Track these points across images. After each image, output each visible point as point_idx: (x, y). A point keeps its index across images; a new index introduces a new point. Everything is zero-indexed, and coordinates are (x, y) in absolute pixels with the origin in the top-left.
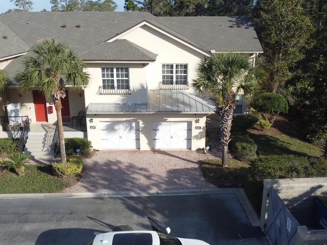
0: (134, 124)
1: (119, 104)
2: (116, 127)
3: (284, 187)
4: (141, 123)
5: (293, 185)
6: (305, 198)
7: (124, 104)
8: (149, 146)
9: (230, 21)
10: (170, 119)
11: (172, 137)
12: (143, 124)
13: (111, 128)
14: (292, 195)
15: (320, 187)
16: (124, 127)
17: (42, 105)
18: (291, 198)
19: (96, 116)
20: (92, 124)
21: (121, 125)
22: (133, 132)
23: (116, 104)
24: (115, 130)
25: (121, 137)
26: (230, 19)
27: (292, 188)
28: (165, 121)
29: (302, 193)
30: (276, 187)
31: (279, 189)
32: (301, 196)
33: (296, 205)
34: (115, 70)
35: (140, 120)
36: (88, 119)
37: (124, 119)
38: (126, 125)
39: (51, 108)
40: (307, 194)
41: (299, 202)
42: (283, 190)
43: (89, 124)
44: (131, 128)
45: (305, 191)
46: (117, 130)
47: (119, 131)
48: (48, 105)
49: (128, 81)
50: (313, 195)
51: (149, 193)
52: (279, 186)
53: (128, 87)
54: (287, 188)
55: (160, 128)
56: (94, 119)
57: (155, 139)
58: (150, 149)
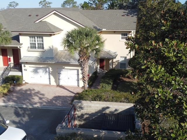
0: (48, 70)
1: (38, 57)
2: (38, 71)
3: (85, 106)
4: (50, 69)
5: (90, 105)
6: (99, 114)
7: (41, 57)
8: (56, 83)
9: (124, 12)
10: (66, 67)
11: (69, 78)
12: (52, 69)
13: (36, 71)
14: (91, 111)
15: (108, 108)
16: (42, 71)
17: (6, 57)
18: (90, 113)
19: (27, 63)
20: (25, 68)
21: (41, 70)
22: (48, 74)
23: (37, 57)
24: (38, 72)
25: (41, 77)
26: (125, 11)
27: (90, 107)
28: (64, 68)
29: (97, 111)
30: (80, 105)
31: (82, 106)
32: (97, 113)
33: (94, 118)
34: (36, 38)
35: (50, 67)
36: (23, 65)
37: (41, 66)
38: (43, 70)
39: (10, 59)
40: (100, 111)
41: (96, 116)
42: (85, 108)
43: (23, 68)
44: (46, 72)
45: (99, 110)
46: (39, 73)
47: (40, 73)
48: (8, 57)
49: (43, 44)
50: (104, 112)
51: (33, 106)
52: (82, 105)
53: (43, 48)
54: (87, 107)
55: (62, 72)
56: (26, 65)
57: (59, 79)
58: (56, 85)
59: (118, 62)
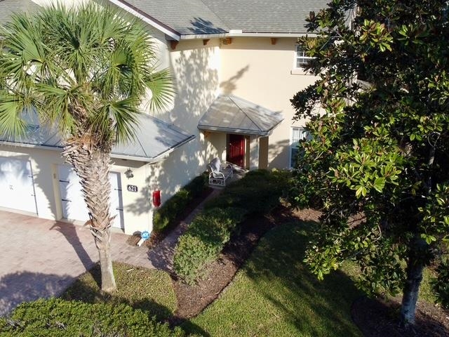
2: (4, 168)
4: (34, 164)
8: (52, 212)
12: (36, 167)
16: (15, 168)
24: (2, 173)
25: (11, 187)
35: (32, 158)
38: (17, 165)
44: (26, 173)
46: (5, 174)
47: (7, 176)
55: (71, 179)
57: (65, 200)
58: (54, 219)
59: (286, 144)
